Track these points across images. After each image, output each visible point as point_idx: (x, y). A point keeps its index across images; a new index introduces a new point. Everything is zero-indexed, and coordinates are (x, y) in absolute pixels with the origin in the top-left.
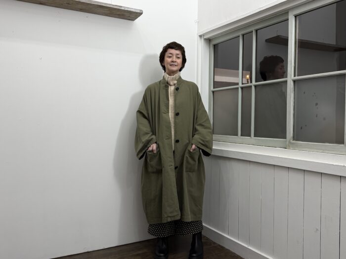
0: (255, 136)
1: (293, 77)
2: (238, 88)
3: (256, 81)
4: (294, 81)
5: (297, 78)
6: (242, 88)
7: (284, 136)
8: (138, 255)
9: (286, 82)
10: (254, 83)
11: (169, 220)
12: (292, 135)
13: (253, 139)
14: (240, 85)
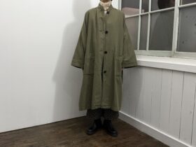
1: (179, 6)
2: (138, 16)
3: (152, 10)
4: (180, 9)
5: (182, 6)
6: (141, 16)
8: (69, 128)
9: (174, 10)
10: (150, 11)
11: (97, 108)
12: (176, 47)
13: (148, 51)
14: (140, 14)
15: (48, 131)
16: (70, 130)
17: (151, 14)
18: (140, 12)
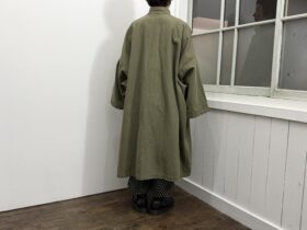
0: (235, 84)
1: (282, 18)
3: (240, 23)
4: (284, 22)
5: (287, 18)
7: (268, 84)
8: (109, 205)
9: (274, 24)
10: (237, 25)
13: (233, 88)
14: (222, 28)
15: (75, 210)
16: (109, 208)
17: (239, 29)
18: (221, 25)
